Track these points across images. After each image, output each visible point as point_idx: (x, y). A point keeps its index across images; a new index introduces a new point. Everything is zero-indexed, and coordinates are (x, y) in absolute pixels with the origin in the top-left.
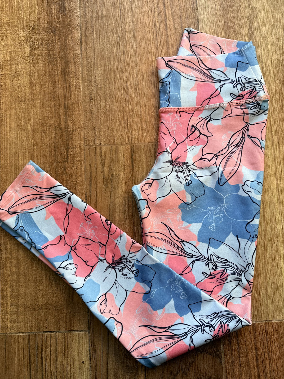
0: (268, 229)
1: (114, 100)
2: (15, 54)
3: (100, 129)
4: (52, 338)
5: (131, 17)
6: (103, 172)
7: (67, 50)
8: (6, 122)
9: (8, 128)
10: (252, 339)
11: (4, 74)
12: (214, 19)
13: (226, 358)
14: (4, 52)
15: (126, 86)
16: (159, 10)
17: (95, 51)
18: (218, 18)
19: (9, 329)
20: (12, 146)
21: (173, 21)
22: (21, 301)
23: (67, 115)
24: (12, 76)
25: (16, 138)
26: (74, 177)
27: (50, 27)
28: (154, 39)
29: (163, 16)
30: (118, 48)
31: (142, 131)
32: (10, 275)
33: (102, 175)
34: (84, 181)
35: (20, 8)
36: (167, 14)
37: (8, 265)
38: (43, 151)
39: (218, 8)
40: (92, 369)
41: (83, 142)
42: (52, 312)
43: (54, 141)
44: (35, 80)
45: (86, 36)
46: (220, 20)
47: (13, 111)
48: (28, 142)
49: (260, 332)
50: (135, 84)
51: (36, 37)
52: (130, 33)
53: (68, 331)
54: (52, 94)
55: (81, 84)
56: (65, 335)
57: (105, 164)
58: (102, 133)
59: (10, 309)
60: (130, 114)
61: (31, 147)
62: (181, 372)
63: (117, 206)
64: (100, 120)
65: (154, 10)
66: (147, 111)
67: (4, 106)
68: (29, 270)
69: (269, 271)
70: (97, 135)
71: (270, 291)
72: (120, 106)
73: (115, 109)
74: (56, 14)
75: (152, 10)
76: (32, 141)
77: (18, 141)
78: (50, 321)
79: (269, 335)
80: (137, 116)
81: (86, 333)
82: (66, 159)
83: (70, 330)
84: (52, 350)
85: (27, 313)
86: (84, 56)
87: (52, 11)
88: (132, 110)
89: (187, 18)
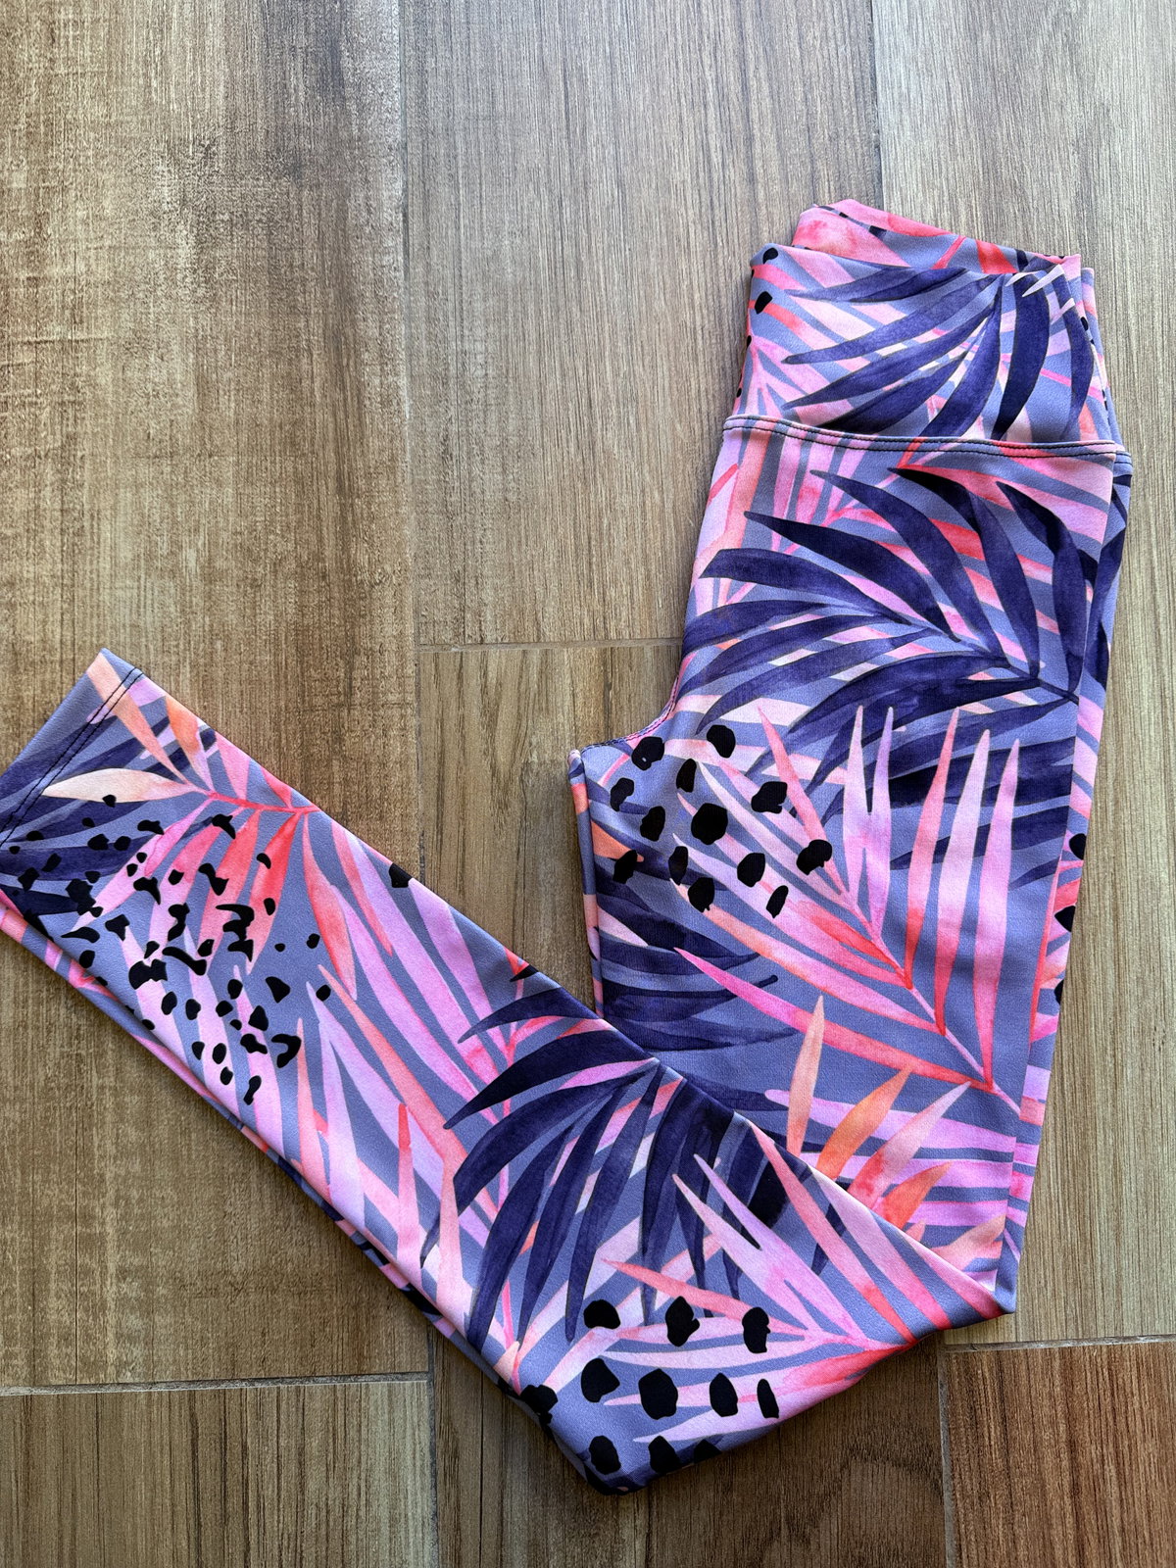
0: (1131, 986)
1: (538, 463)
2: (132, 259)
3: (480, 580)
4: (284, 1406)
5: (611, 122)
6: (490, 752)
7: (347, 250)
8: (96, 539)
9: (105, 565)
10: (1059, 1408)
11: (88, 341)
12: (941, 145)
13: (957, 1481)
14: (88, 249)
15: (584, 409)
16: (722, 97)
17: (463, 257)
18: (957, 143)
19: (111, 1370)
20: (122, 640)
21: (779, 146)
22: (161, 1260)
23: (350, 519)
24: (122, 349)
25: (139, 607)
26: (374, 772)
27: (278, 150)
28: (701, 216)
29: (738, 126)
30: (554, 250)
31: (649, 588)
32: (115, 1158)
33: (486, 764)
34: (414, 785)
35: (154, 65)
36: (755, 116)
37: (109, 1118)
38: (251, 663)
39: (959, 102)
40: (440, 1524)
41: (410, 630)
42: (286, 1302)
43: (295, 623)
44: (216, 367)
45: (426, 197)
46: (967, 152)
47: (126, 496)
48: (188, 622)
49: (1089, 1382)
50: (621, 400)
51: (220, 189)
52: (604, 189)
53: (350, 1376)
54: (287, 428)
55: (404, 393)
56: (335, 1391)
57: (499, 718)
58: (488, 595)
59: (114, 1288)
60: (601, 523)
61: (202, 645)
62: (784, 1532)
63: (543, 889)
64: (481, 542)
65: (705, 97)
66: (670, 510)
67: (87, 474)
68: (193, 1136)
69: (1130, 1151)
70: (468, 603)
71: (1129, 1225)
72: (562, 490)
73: (542, 498)
74: (303, 99)
75: (696, 99)
76: (207, 619)
77: (148, 619)
78: (276, 1337)
79: (1121, 1392)
80: (630, 529)
81: (418, 1385)
82: (342, 698)
83: (355, 1371)
84: (283, 1452)
85: (185, 1306)
86: (420, 279)
87: (285, 85)
88: (610, 506)
89: (834, 136)
